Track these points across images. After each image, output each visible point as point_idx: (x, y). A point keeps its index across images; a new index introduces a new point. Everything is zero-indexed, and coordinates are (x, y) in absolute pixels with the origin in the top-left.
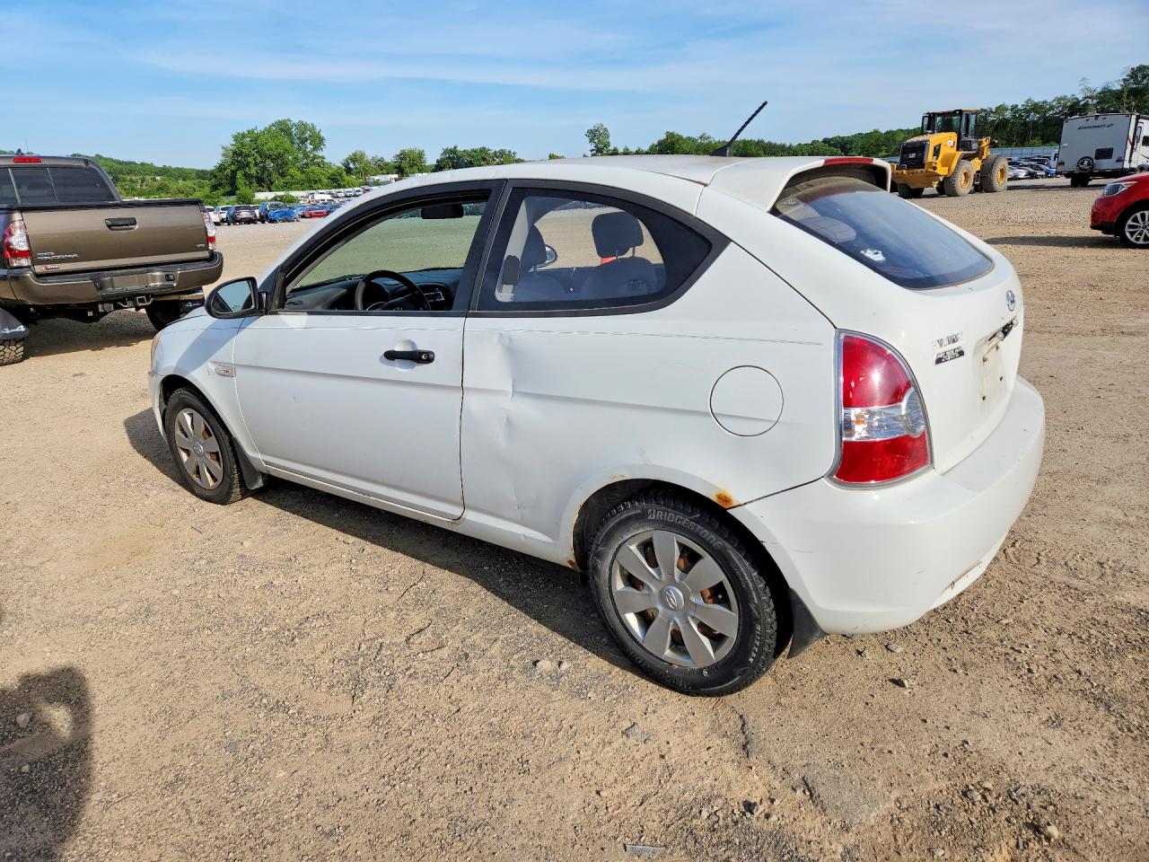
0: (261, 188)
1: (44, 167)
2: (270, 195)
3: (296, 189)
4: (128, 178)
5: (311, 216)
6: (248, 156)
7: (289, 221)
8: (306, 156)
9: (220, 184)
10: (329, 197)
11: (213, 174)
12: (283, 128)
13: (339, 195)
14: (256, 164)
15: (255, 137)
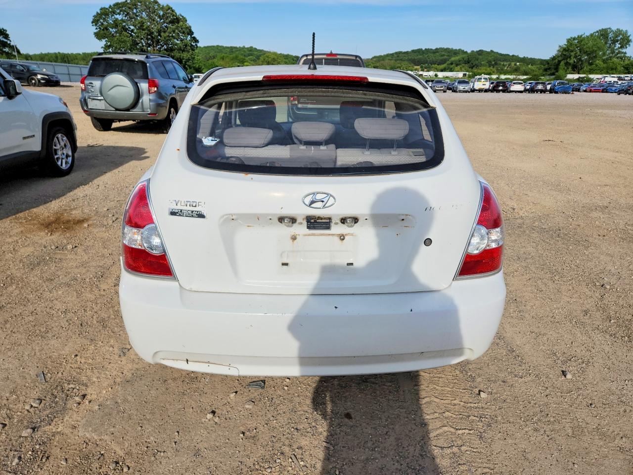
0: (573, 72)
1: (337, 59)
2: (576, 76)
3: (597, 73)
4: (502, 63)
5: (591, 91)
6: (572, 51)
7: (566, 93)
8: (613, 52)
9: (549, 69)
10: (616, 79)
11: (547, 62)
12: (604, 34)
13: (626, 78)
14: (575, 57)
15: (580, 39)
